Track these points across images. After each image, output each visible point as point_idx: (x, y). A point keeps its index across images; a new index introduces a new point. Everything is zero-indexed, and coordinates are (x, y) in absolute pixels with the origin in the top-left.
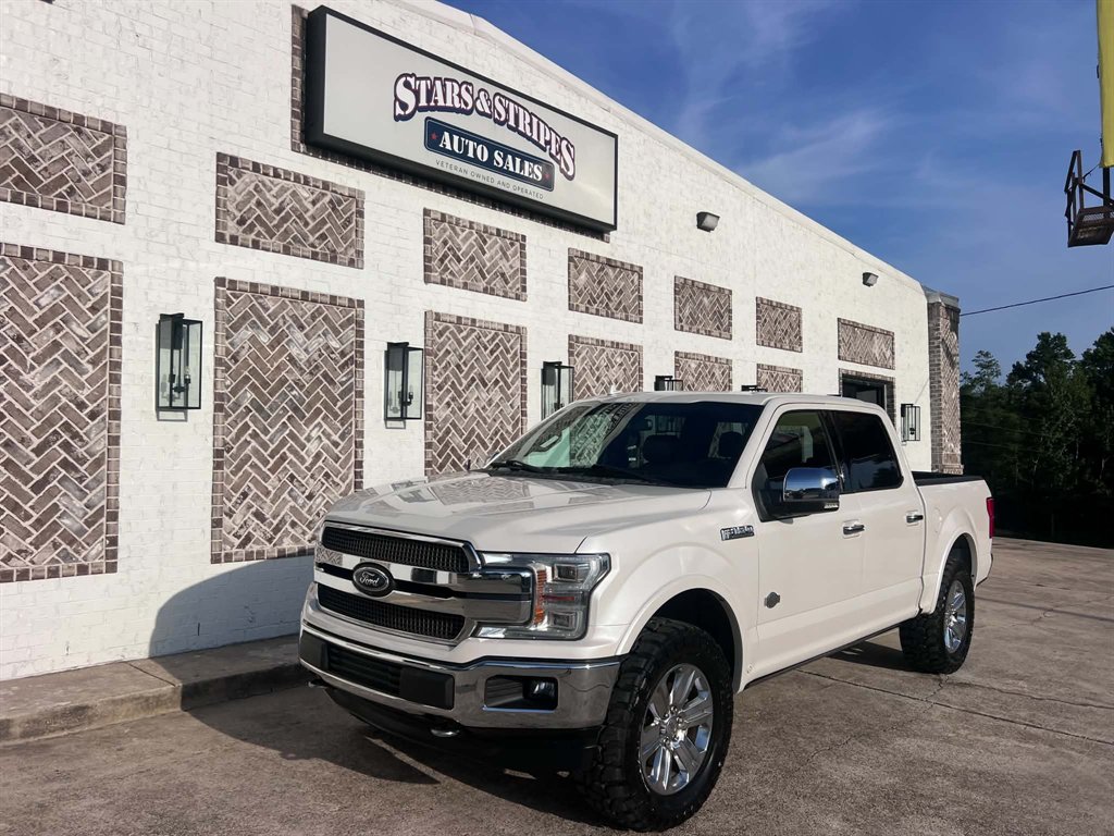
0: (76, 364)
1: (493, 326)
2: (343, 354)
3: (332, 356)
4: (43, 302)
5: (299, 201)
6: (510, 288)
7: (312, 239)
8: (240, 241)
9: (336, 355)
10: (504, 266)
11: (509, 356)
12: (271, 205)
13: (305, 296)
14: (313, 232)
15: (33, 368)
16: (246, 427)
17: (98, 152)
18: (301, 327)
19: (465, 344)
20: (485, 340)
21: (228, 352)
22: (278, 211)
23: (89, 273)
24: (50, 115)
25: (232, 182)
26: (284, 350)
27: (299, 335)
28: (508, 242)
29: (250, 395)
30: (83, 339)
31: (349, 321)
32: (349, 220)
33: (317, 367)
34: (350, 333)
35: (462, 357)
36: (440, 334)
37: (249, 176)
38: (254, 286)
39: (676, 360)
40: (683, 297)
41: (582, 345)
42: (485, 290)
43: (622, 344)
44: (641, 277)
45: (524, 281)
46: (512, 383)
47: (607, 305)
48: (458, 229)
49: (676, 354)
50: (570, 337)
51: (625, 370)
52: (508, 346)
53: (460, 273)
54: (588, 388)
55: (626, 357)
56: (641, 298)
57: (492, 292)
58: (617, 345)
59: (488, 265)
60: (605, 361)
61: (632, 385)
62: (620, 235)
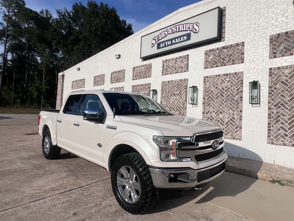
1: (177, 81)
7: (144, 75)
8: (135, 79)
10: (182, 65)
11: (182, 87)
12: (139, 71)
13: (142, 85)
17: (123, 74)
18: (142, 90)
19: (170, 87)
20: (175, 85)
22: (139, 73)
23: (122, 89)
25: (134, 71)
28: (183, 58)
32: (149, 69)
35: (169, 90)
36: (165, 86)
37: (136, 69)
38: (136, 85)
39: (270, 72)
40: (278, 42)
41: (209, 78)
42: (176, 73)
43: (230, 73)
44: (243, 46)
45: (188, 66)
46: (183, 94)
47: (223, 62)
48: (170, 61)
49: (270, 69)
50: (204, 77)
51: (232, 83)
52: (182, 84)
53: (170, 71)
54: (212, 92)
55: (233, 78)
56: (243, 54)
57: (178, 72)
58: (227, 74)
59: (177, 66)
60: (220, 81)
61: (236, 87)
62: (231, 36)
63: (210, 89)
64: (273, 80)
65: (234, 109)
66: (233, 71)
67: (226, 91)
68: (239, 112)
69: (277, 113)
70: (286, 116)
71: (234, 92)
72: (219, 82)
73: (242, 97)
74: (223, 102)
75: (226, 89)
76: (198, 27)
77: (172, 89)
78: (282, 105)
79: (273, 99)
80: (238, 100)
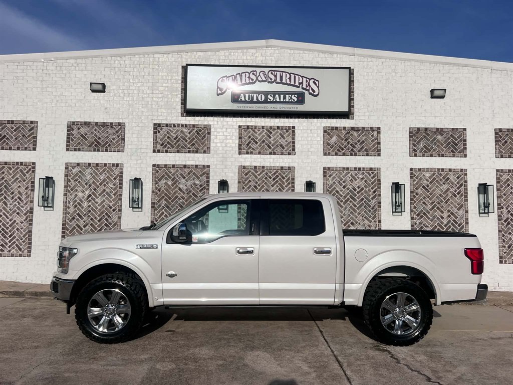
0: (109, 195)
1: (275, 168)
2: (201, 186)
3: (197, 187)
4: (101, 178)
5: (184, 134)
6: (285, 150)
7: (189, 146)
8: (161, 151)
9: (198, 186)
10: (283, 142)
11: (284, 180)
12: (173, 137)
13: (185, 166)
14: (189, 143)
15: (98, 197)
16: (163, 213)
17: (117, 132)
18: (184, 178)
19: (259, 177)
20: (270, 175)
21: (156, 188)
22: (175, 139)
23: (114, 168)
24: (104, 125)
25: (159, 132)
26: (177, 186)
27: (183, 181)
28: (285, 131)
29: (164, 202)
30: (112, 188)
31: (204, 174)
32: (204, 137)
33: (190, 191)
34: (204, 178)
35: (257, 183)
36: (246, 174)
37: (165, 129)
38: (166, 166)
39: (411, 174)
40: (417, 138)
41: (332, 171)
42: (270, 154)
43: (363, 168)
44: (379, 132)
45: (294, 146)
47: (352, 150)
48: (256, 130)
49: (411, 169)
50: (324, 168)
51: (366, 181)
52: (284, 176)
53: (257, 148)
54: (337, 192)
55: (367, 174)
56: (379, 143)
57: (274, 153)
58: (359, 169)
59: (273, 142)
60: (350, 178)
61: (372, 188)
62: (362, 114)
63: (335, 188)
64: (415, 183)
65: (370, 219)
66: (368, 166)
67: (358, 193)
68: (377, 223)
69: (420, 223)
70: (428, 227)
71: (369, 195)
72: (348, 178)
73: (380, 203)
74: (356, 208)
75: (358, 190)
77: (264, 181)
78: (424, 213)
79: (415, 206)
80: (374, 206)
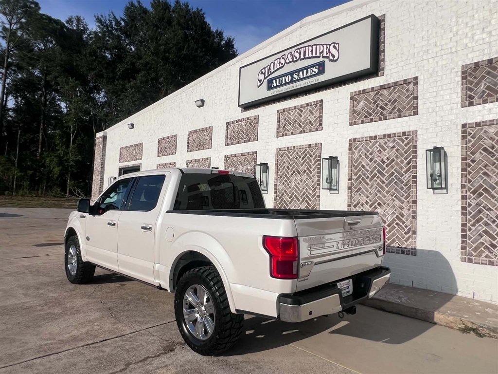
1: (303, 147)
2: (251, 170)
5: (242, 127)
6: (314, 127)
7: (245, 137)
8: (229, 144)
10: (312, 118)
11: (312, 159)
12: (236, 131)
13: (242, 154)
14: (245, 134)
17: (208, 134)
18: (242, 164)
19: (291, 158)
20: (300, 154)
22: (238, 132)
23: (206, 162)
24: (203, 130)
25: (229, 129)
27: (241, 167)
28: (314, 106)
31: (254, 159)
32: (254, 126)
34: (253, 163)
36: (282, 156)
37: (232, 125)
38: (231, 155)
39: (463, 132)
40: (475, 78)
41: (359, 143)
42: (301, 132)
43: (394, 134)
44: (416, 84)
45: (321, 121)
46: (313, 171)
47: (382, 114)
48: (290, 112)
49: (464, 126)
50: (350, 140)
51: (397, 150)
52: (312, 154)
53: (291, 130)
54: (363, 166)
55: (399, 141)
56: (416, 98)
57: (304, 132)
58: (389, 136)
59: (303, 120)
60: (378, 148)
61: (406, 159)
62: (395, 66)
63: (361, 162)
64: (469, 145)
65: (403, 199)
66: (400, 130)
67: (387, 166)
68: (411, 204)
69: (478, 205)
70: (492, 210)
71: (401, 168)
72: (376, 148)
73: (415, 177)
74: (384, 185)
75: (388, 162)
76: (338, 51)
77: (295, 161)
78: (485, 190)
79: (469, 179)
80: (408, 181)
